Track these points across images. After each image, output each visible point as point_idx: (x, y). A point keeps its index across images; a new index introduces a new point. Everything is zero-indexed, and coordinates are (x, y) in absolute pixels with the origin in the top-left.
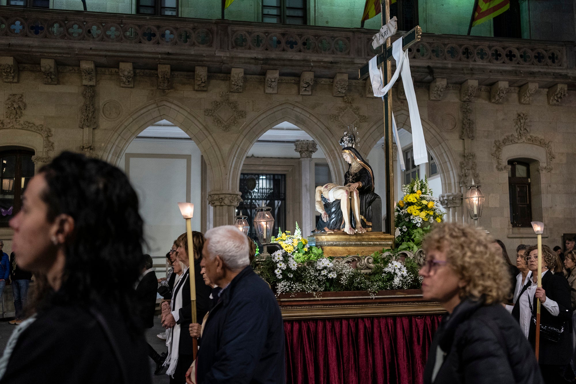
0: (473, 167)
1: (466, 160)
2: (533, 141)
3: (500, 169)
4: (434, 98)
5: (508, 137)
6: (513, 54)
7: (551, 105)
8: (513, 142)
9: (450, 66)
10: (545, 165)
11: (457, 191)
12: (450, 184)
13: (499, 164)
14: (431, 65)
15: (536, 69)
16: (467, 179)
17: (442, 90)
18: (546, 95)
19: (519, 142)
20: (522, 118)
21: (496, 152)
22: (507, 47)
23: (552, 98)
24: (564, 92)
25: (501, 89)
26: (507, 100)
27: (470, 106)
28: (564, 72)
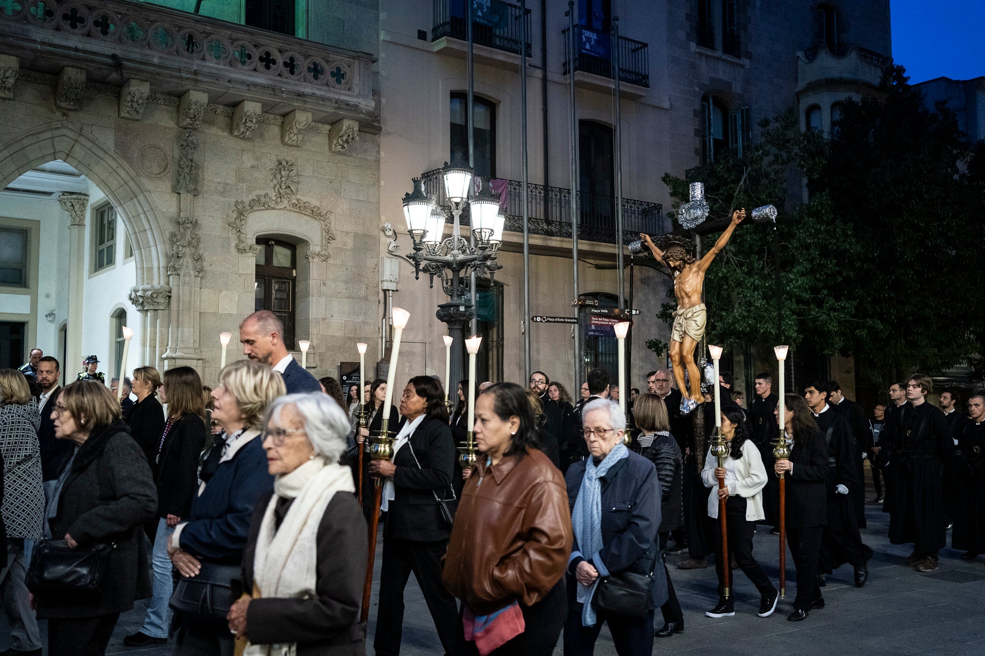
0: (195, 243)
1: (182, 230)
2: (300, 208)
3: (241, 251)
4: (127, 115)
5: (258, 196)
6: (271, 58)
7: (333, 152)
8: (266, 206)
9: (156, 60)
10: (317, 249)
11: (162, 283)
12: (150, 269)
13: (241, 241)
14: (118, 52)
15: (308, 90)
16: (181, 262)
17: (140, 101)
18: (327, 136)
19: (277, 207)
20: (285, 167)
21: (237, 221)
22: (262, 45)
23: (335, 142)
24: (353, 134)
25: (248, 114)
26: (262, 136)
27: (193, 137)
28: (353, 101)
